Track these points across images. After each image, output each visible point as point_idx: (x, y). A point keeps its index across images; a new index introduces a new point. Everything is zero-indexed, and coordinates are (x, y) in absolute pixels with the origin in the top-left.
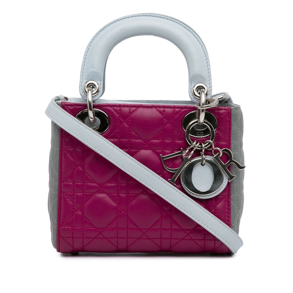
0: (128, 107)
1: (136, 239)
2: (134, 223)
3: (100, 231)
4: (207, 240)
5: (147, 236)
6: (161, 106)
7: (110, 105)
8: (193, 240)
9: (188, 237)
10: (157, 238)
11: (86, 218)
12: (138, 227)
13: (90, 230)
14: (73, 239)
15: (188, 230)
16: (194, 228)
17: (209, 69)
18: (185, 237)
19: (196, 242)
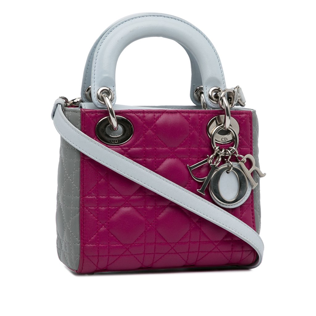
0: (152, 113)
1: (163, 255)
2: (162, 237)
3: (127, 248)
4: (235, 251)
5: (175, 250)
6: (186, 111)
7: (134, 111)
8: (220, 252)
9: (216, 250)
10: (185, 252)
11: (112, 234)
12: (166, 241)
13: (117, 247)
14: (98, 257)
15: (216, 242)
16: (222, 240)
17: (222, 71)
18: (213, 249)
19: (223, 255)
